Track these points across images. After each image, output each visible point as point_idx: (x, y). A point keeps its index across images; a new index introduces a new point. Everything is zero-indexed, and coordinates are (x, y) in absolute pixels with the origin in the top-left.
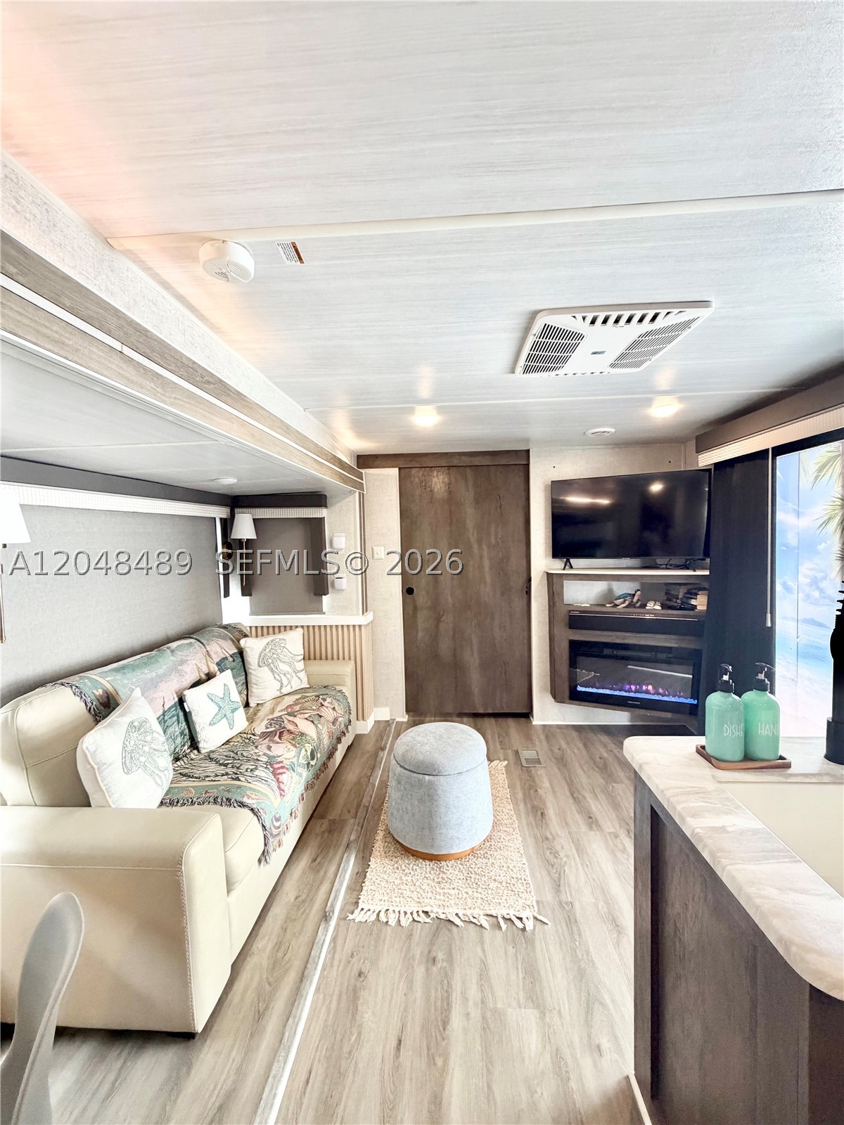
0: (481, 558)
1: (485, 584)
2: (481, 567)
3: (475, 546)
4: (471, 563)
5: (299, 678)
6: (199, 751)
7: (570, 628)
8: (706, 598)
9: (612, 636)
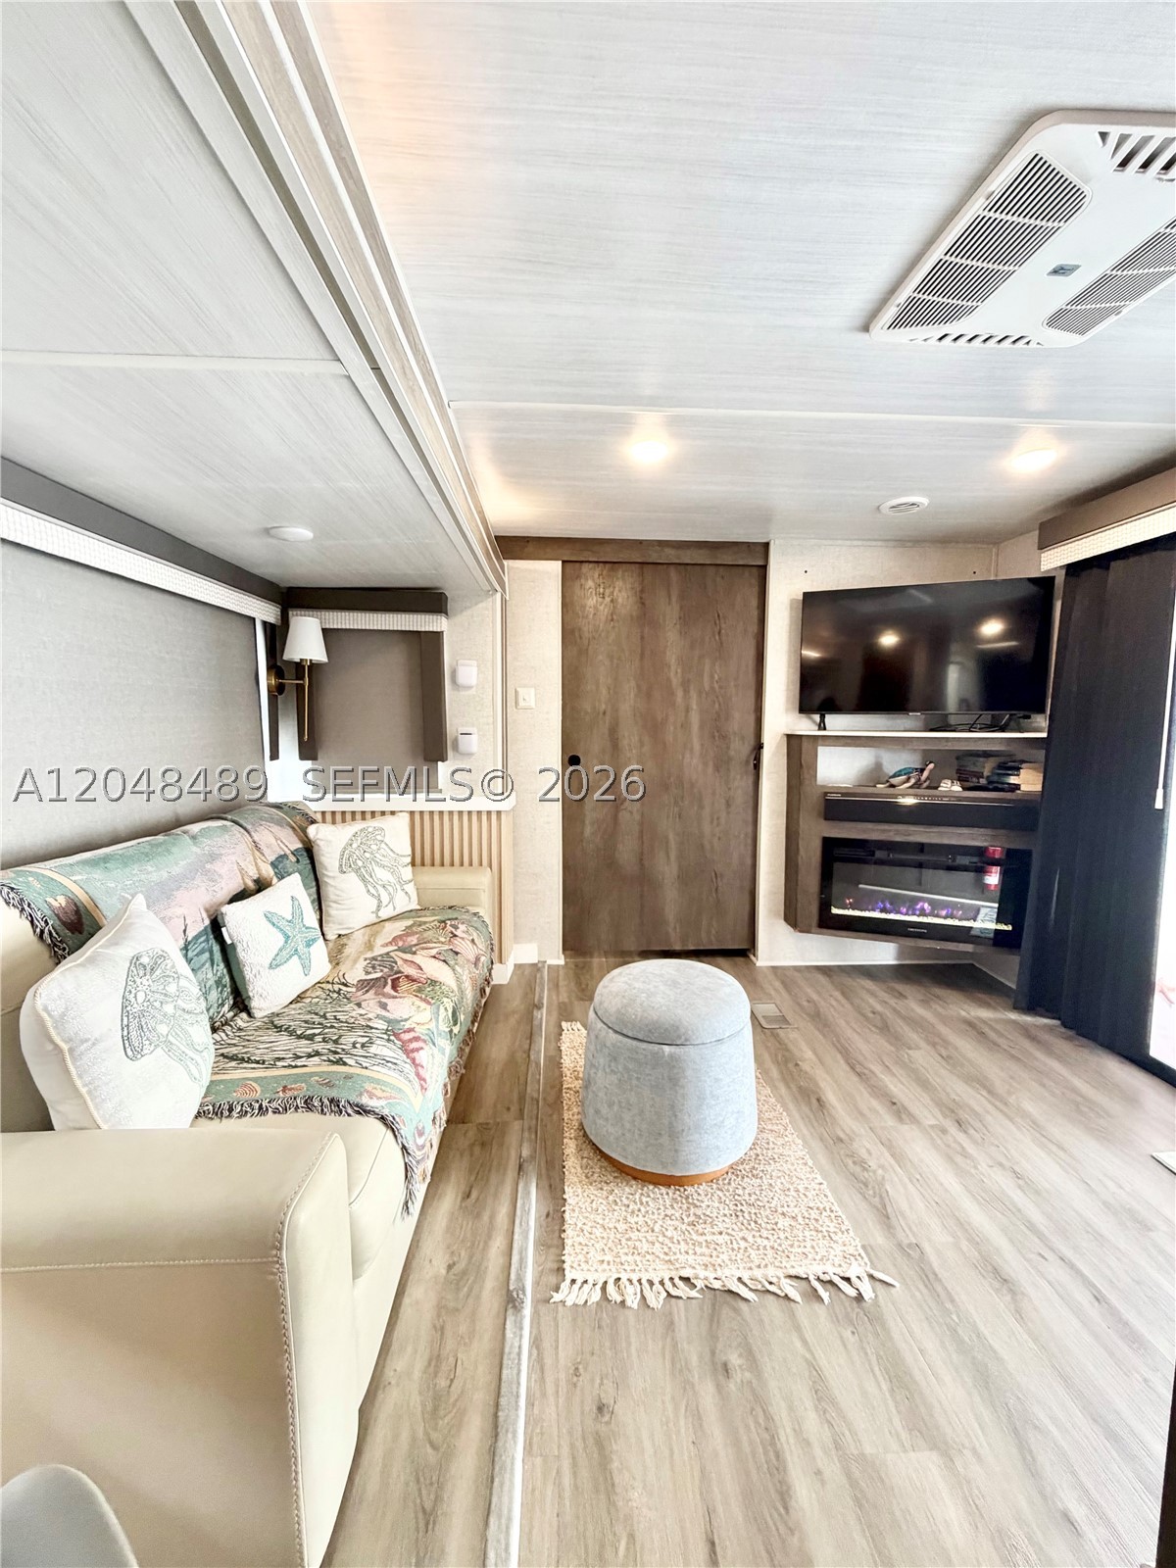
0: (688, 710)
1: (692, 750)
2: (685, 726)
3: (680, 693)
4: (671, 719)
5: (406, 893)
6: (250, 1015)
7: (826, 819)
8: (1042, 775)
9: (890, 831)
